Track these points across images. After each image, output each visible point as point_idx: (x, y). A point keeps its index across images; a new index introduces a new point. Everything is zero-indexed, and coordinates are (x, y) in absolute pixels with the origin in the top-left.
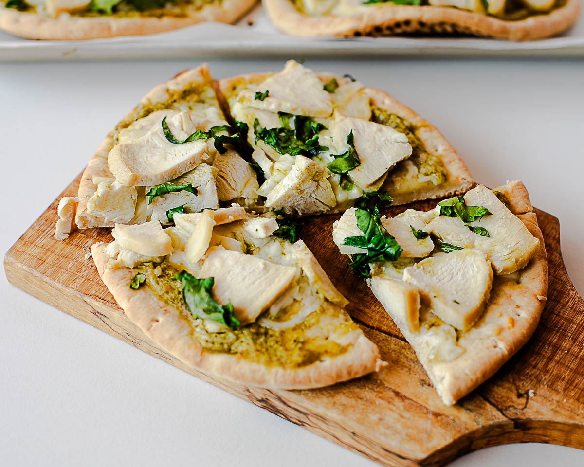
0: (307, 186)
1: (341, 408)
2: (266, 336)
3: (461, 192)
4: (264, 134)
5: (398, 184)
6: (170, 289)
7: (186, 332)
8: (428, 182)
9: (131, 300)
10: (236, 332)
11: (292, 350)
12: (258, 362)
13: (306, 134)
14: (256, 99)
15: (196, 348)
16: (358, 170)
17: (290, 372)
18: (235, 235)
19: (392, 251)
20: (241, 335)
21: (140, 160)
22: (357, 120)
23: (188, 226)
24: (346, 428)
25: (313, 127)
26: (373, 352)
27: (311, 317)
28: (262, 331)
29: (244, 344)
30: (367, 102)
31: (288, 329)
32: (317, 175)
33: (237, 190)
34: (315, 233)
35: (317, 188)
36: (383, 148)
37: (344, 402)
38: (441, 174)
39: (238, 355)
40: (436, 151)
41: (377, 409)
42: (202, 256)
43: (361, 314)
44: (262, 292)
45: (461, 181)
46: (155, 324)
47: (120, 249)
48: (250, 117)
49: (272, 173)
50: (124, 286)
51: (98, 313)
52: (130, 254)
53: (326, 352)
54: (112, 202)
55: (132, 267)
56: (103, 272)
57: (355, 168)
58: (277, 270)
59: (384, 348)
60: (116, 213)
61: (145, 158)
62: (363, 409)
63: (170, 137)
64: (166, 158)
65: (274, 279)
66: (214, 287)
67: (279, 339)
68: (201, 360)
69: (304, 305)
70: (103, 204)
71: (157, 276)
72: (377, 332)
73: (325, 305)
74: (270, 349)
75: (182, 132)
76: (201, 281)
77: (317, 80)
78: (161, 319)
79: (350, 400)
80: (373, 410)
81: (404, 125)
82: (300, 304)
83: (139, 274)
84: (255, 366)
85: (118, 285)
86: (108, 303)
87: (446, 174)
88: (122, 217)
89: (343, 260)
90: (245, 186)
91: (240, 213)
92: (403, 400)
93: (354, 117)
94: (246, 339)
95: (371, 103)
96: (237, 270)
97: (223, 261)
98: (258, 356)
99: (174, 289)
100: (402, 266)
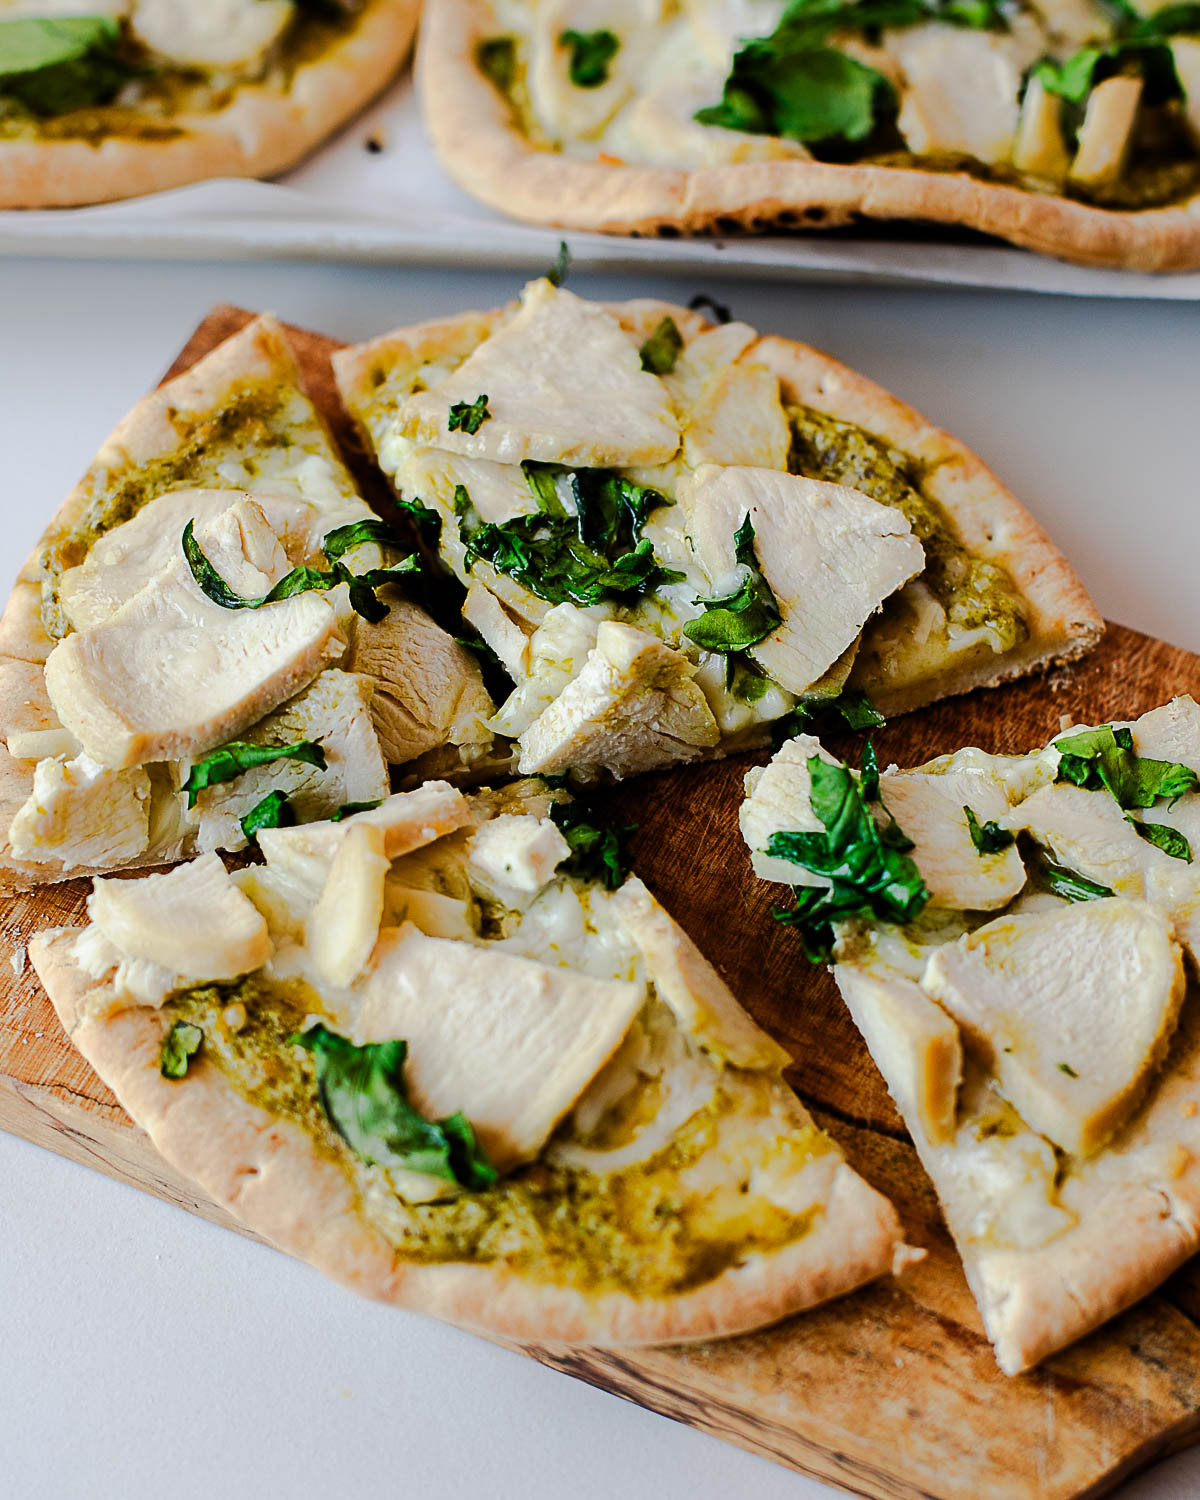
0: (638, 707)
1: (797, 1386)
2: (572, 1201)
3: (1071, 659)
4: (491, 543)
5: (894, 664)
6: (278, 1071)
7: (340, 1202)
8: (976, 646)
9: (171, 1111)
10: (487, 1197)
11: (654, 1241)
12: (560, 1281)
13: (612, 526)
14: (452, 429)
15: (376, 1249)
16: (778, 640)
17: (653, 1310)
18: (442, 880)
19: (900, 894)
20: (502, 1206)
21: (144, 678)
22: (756, 472)
23: (307, 867)
24: (817, 1443)
25: (628, 499)
26: (883, 1224)
27: (692, 1127)
28: (560, 1182)
29: (513, 1232)
30: (774, 395)
31: (633, 1171)
32: (664, 675)
33: (434, 728)
34: (665, 825)
35: (666, 707)
36: (843, 560)
37: (806, 1369)
38: (1013, 620)
39: (500, 1265)
40: (990, 538)
41: (899, 1383)
42: (360, 966)
43: (824, 1080)
44: (548, 1069)
45: (1071, 633)
46: (249, 1183)
47: (118, 957)
48: (439, 481)
49: (528, 671)
50: (144, 1069)
51: (72, 1130)
52: (149, 971)
53: (751, 1239)
54: (82, 818)
55: (158, 1006)
56: (74, 1022)
57: (768, 633)
58: (583, 992)
59: (901, 1184)
60: (97, 847)
61: (157, 672)
62: (861, 1385)
63: (213, 586)
64: (219, 662)
65: (578, 1025)
66: (407, 1064)
67: (611, 1206)
68: (395, 1287)
69: (669, 1090)
70: (58, 827)
71: (234, 1031)
72: (876, 1136)
73: (731, 1086)
74: (588, 1240)
75: (246, 565)
76: (370, 1053)
77: (619, 337)
78: (265, 1169)
79: (819, 1361)
80: (889, 1386)
81: (890, 465)
82: (657, 1091)
83: (180, 1024)
84: (552, 1295)
85: (125, 1067)
86: (97, 1107)
87: (1025, 618)
88: (115, 854)
89: (755, 911)
90: (455, 710)
91: (454, 813)
92: (970, 1347)
93: (746, 462)
94: (517, 1216)
95: (786, 398)
96: (465, 1002)
97: (423, 978)
98: (557, 1266)
99: (289, 1069)
100: (929, 930)
